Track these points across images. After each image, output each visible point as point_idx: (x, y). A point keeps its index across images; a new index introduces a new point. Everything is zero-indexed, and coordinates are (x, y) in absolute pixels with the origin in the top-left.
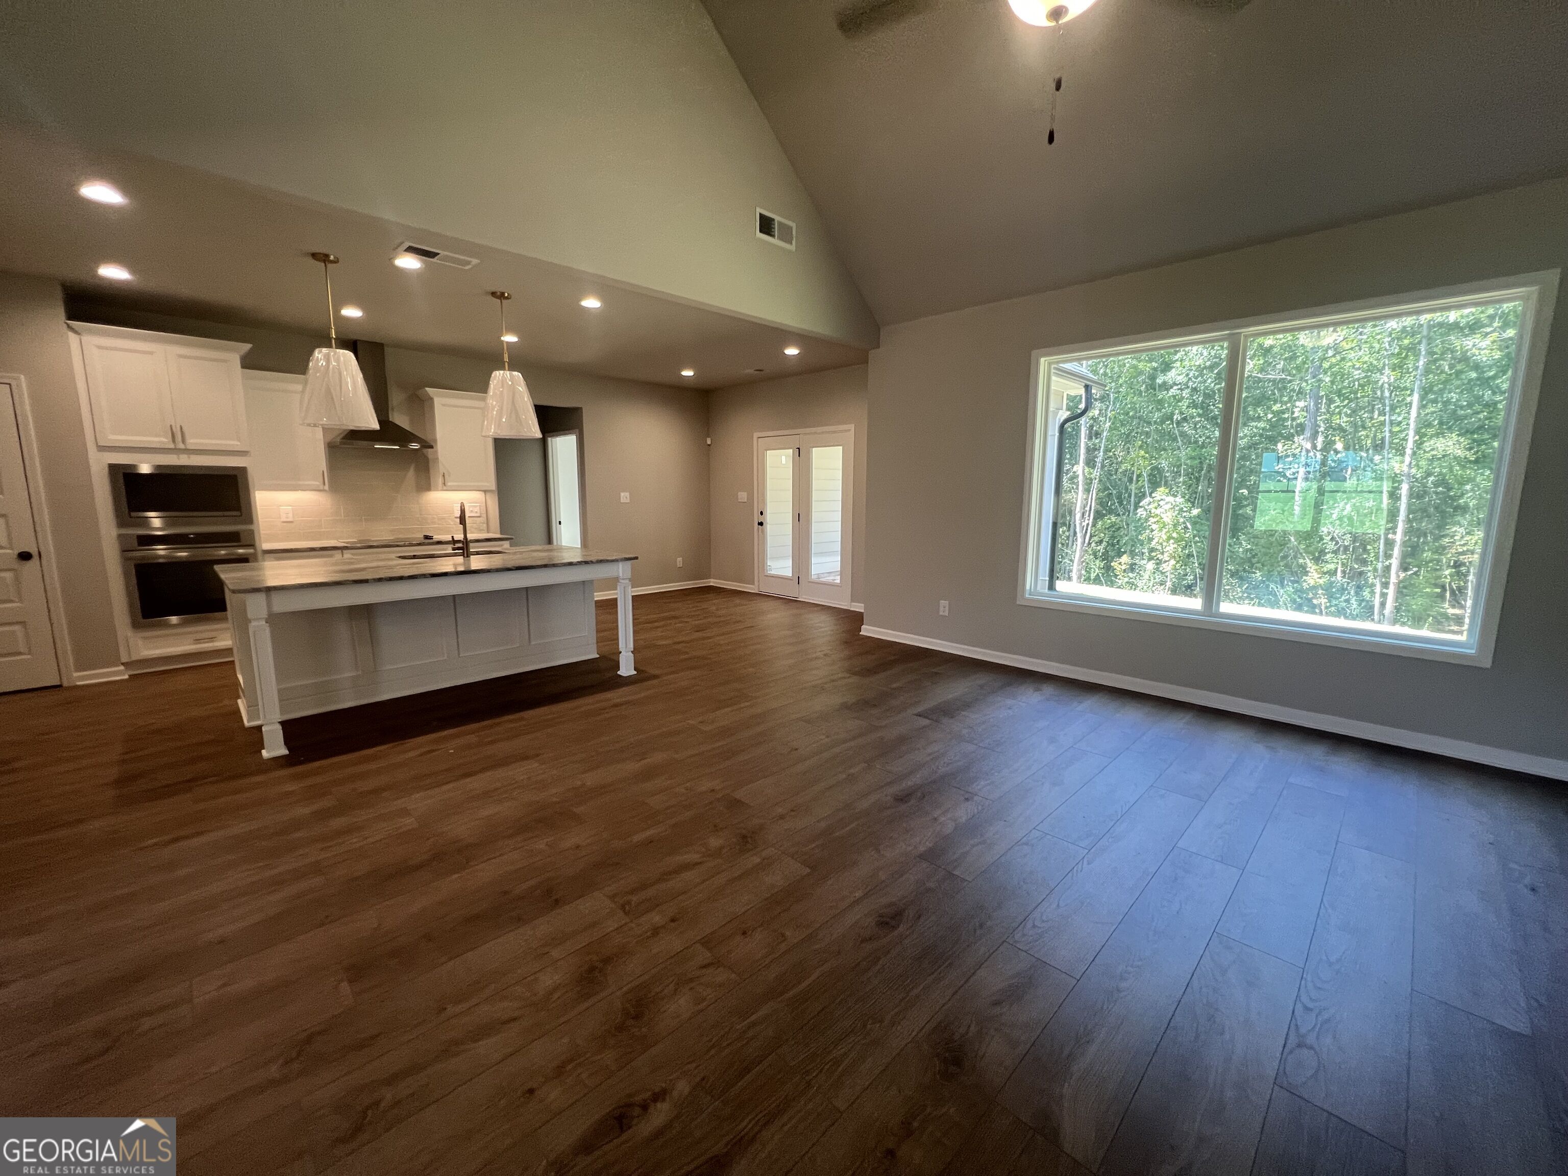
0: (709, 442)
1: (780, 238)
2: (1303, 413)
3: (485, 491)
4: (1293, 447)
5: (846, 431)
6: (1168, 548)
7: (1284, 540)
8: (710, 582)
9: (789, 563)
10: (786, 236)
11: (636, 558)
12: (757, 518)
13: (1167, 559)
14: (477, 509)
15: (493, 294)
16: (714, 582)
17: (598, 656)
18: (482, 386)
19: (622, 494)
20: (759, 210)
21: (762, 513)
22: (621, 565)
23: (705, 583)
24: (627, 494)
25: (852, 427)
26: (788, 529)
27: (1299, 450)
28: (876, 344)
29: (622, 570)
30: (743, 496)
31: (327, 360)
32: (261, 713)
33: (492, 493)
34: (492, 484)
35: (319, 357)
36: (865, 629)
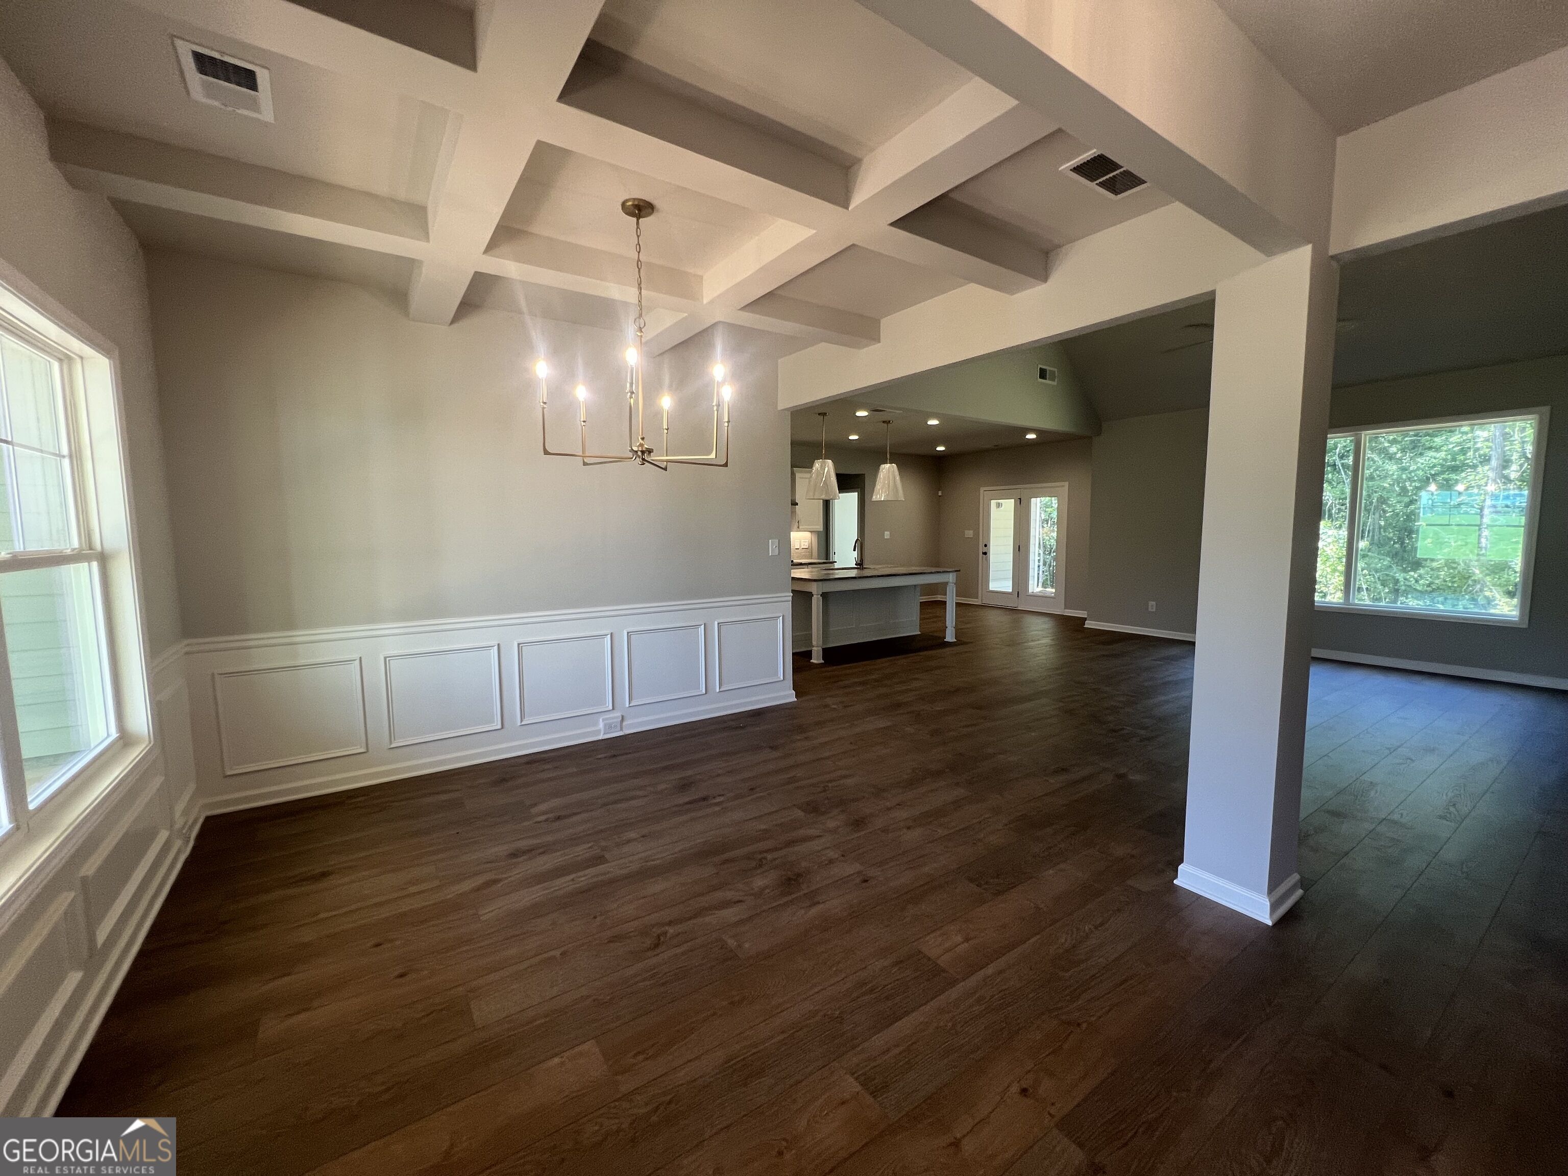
0: (940, 494)
1: (1050, 379)
3: (811, 532)
4: (1476, 478)
5: (1061, 486)
6: (1333, 581)
7: (1468, 573)
8: (937, 597)
9: (1010, 583)
10: (1052, 377)
11: (959, 571)
12: (982, 549)
13: (1333, 591)
14: (807, 544)
15: (884, 422)
16: (940, 598)
17: (919, 633)
18: (811, 466)
19: (886, 532)
20: (1040, 366)
21: (986, 546)
22: (951, 575)
23: (934, 598)
24: (888, 533)
25: (1066, 484)
26: (1010, 558)
27: (1483, 481)
28: (1099, 433)
29: (951, 578)
30: (969, 533)
31: (821, 466)
32: (814, 643)
33: (818, 533)
34: (820, 527)
35: (817, 465)
36: (1088, 624)
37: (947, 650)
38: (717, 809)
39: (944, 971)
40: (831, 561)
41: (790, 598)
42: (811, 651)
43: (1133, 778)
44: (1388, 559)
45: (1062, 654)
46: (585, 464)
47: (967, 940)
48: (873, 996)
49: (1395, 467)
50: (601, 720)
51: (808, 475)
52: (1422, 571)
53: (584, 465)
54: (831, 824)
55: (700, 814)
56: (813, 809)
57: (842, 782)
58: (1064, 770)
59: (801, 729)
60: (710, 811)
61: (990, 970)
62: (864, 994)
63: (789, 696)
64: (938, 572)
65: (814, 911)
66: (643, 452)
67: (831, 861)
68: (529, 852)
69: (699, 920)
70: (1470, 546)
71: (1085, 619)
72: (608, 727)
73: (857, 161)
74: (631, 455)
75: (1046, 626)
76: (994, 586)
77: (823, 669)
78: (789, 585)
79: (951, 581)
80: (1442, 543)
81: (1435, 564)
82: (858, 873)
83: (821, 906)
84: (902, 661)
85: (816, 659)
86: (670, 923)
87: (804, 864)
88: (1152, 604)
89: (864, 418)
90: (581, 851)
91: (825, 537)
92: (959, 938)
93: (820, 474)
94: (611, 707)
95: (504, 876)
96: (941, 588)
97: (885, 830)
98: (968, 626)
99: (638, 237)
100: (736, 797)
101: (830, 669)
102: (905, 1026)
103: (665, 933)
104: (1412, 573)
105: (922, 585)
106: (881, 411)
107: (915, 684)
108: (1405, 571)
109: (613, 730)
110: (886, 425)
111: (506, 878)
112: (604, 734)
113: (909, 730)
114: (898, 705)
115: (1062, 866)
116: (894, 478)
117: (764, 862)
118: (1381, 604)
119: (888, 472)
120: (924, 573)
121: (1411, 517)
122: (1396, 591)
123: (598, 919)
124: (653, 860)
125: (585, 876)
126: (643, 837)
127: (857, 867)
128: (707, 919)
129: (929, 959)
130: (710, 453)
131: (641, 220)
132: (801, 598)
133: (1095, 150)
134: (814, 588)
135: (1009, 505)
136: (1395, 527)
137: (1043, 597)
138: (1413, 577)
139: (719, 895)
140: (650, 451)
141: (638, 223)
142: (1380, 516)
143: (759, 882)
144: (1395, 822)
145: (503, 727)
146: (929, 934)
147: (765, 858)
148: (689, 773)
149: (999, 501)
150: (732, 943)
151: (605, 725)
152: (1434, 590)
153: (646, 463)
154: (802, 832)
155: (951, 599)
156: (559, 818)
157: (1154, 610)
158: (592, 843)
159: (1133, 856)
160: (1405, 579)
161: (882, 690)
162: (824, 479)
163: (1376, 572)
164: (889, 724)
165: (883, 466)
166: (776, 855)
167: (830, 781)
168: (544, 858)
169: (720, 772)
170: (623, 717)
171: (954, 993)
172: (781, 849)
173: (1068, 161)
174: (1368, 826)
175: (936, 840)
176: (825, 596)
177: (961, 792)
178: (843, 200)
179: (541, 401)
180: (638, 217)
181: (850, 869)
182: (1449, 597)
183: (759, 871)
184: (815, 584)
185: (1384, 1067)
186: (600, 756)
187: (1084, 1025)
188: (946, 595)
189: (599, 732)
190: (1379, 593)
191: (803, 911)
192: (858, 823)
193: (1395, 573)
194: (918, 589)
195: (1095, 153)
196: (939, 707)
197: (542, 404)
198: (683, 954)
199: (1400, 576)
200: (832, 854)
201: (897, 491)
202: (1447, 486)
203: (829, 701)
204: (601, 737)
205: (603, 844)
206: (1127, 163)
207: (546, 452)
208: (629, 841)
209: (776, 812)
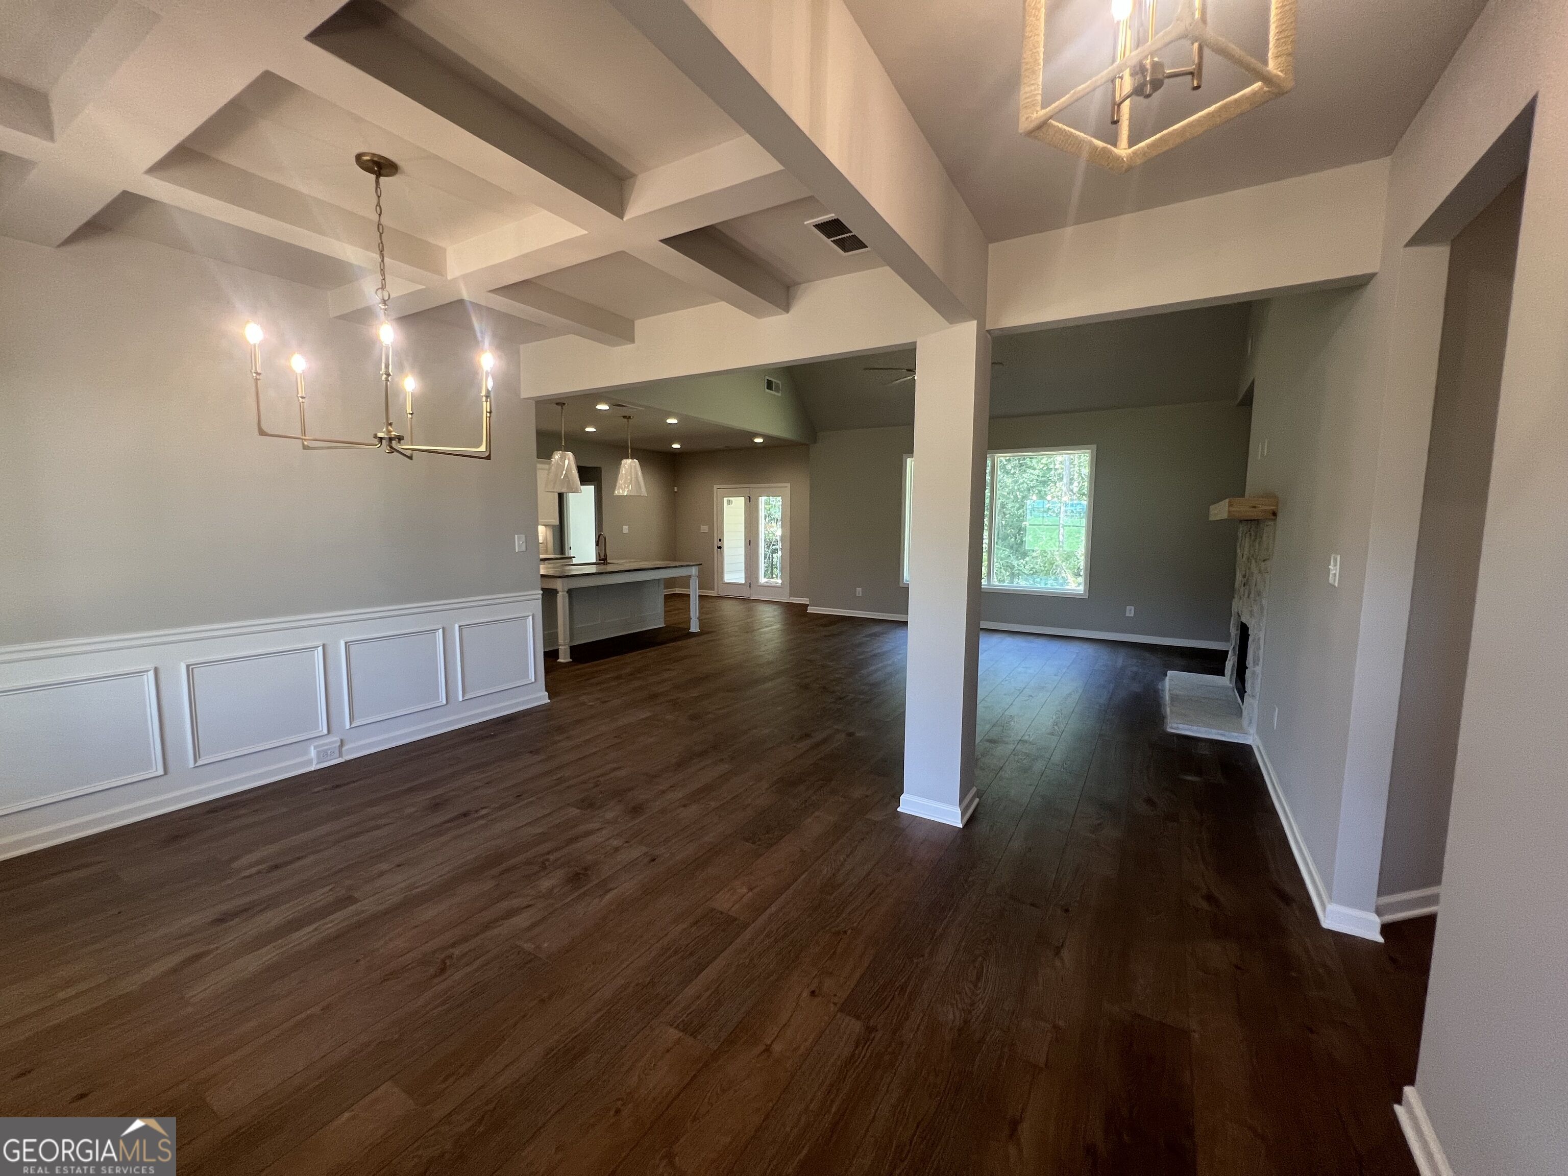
0: (676, 490)
1: (775, 391)
2: (1061, 465)
4: (1056, 490)
5: (786, 487)
7: (1053, 560)
8: (675, 591)
9: (743, 575)
10: (777, 390)
11: (701, 564)
12: (717, 544)
14: (547, 539)
15: (624, 417)
16: (684, 591)
17: (665, 626)
19: (625, 527)
20: (767, 378)
21: (720, 540)
22: (694, 568)
23: (672, 591)
24: (627, 527)
25: (788, 485)
26: (742, 551)
27: (1060, 493)
28: (815, 441)
29: (694, 571)
30: (705, 529)
31: (561, 458)
32: (561, 641)
33: (553, 526)
34: (556, 522)
35: (557, 456)
36: (811, 609)
37: (693, 640)
38: (482, 822)
39: (735, 919)
40: (567, 556)
41: (540, 596)
42: (557, 650)
43: (860, 735)
44: (1008, 550)
45: (789, 637)
46: (305, 447)
47: (751, 889)
48: (677, 957)
49: (1010, 480)
50: (312, 748)
51: (547, 466)
52: (1027, 559)
53: (304, 449)
54: (609, 815)
55: (463, 830)
56: (588, 804)
57: (612, 775)
58: (807, 736)
59: (560, 729)
60: (475, 825)
61: (773, 908)
62: (670, 957)
63: (541, 697)
64: (682, 566)
65: (609, 896)
66: (391, 439)
67: (617, 849)
68: (245, 911)
69: (489, 934)
70: (1054, 540)
71: (808, 605)
72: (323, 754)
73: (633, 176)
74: (376, 441)
75: (776, 613)
76: (728, 578)
77: (573, 668)
78: (538, 582)
79: (693, 574)
80: (1038, 538)
81: (1034, 554)
82: (645, 854)
83: (616, 891)
84: (652, 654)
85: (564, 658)
86: (453, 945)
87: (589, 857)
88: (859, 590)
89: (606, 412)
90: (320, 896)
91: (560, 532)
92: (745, 890)
93: (560, 467)
94: (325, 731)
95: (212, 947)
96: (685, 581)
97: (663, 811)
98: (708, 616)
99: (379, 197)
100: (501, 808)
101: (580, 666)
102: (710, 973)
103: (450, 957)
104: (1022, 561)
105: (665, 579)
106: (623, 406)
107: (666, 675)
108: (1017, 558)
109: (329, 758)
110: (626, 420)
111: (217, 948)
112: (317, 763)
113: (669, 717)
114: (654, 696)
115: (817, 813)
116: (637, 474)
117: (547, 863)
118: (1005, 584)
119: (629, 467)
120: (669, 567)
121: (1021, 518)
122: (1013, 575)
123: (362, 962)
124: (417, 888)
125: (332, 921)
126: (399, 866)
127: (644, 849)
128: (496, 931)
129: (722, 913)
130: (479, 446)
131: (382, 179)
132: (549, 595)
133: (833, 215)
134: (559, 585)
135: (739, 503)
136: (1011, 526)
137: (769, 586)
138: (1022, 563)
139: (505, 905)
140: (400, 439)
141: (377, 182)
142: (1003, 518)
143: (546, 884)
144: (1026, 742)
145: (166, 772)
146: (718, 893)
147: (548, 860)
148: (439, 791)
149: (730, 498)
150: (528, 946)
151: (318, 753)
152: (1034, 573)
153: (395, 453)
154: (582, 828)
155: (694, 592)
156: (276, 867)
157: (861, 595)
158: (333, 885)
159: (867, 796)
160: (1018, 565)
161: (637, 684)
162: (564, 472)
163: (1001, 560)
164: (649, 714)
165: (624, 461)
166: (557, 855)
167: (603, 775)
168: (269, 914)
169: (477, 784)
170: (342, 741)
171: (747, 935)
172: (563, 848)
173: (812, 218)
174: (1011, 747)
175: (711, 812)
176: (570, 592)
177: (725, 767)
178: (618, 209)
179: (253, 371)
180: (379, 175)
181: (636, 852)
182: (1043, 578)
183: (542, 874)
184: (559, 580)
185: (1032, 905)
186: (316, 790)
187: (849, 932)
188: (689, 588)
189: (310, 762)
190: (1003, 576)
191: (597, 900)
192: (636, 810)
193: (1012, 561)
194: (662, 582)
195: (832, 217)
196: (695, 693)
197: (254, 375)
198: (476, 970)
199: (1015, 563)
200: (615, 843)
201: (640, 488)
202: (1041, 496)
203: (584, 698)
204: (313, 768)
205: (348, 882)
206: (856, 229)
207: (262, 433)
208: (381, 874)
209: (549, 814)
